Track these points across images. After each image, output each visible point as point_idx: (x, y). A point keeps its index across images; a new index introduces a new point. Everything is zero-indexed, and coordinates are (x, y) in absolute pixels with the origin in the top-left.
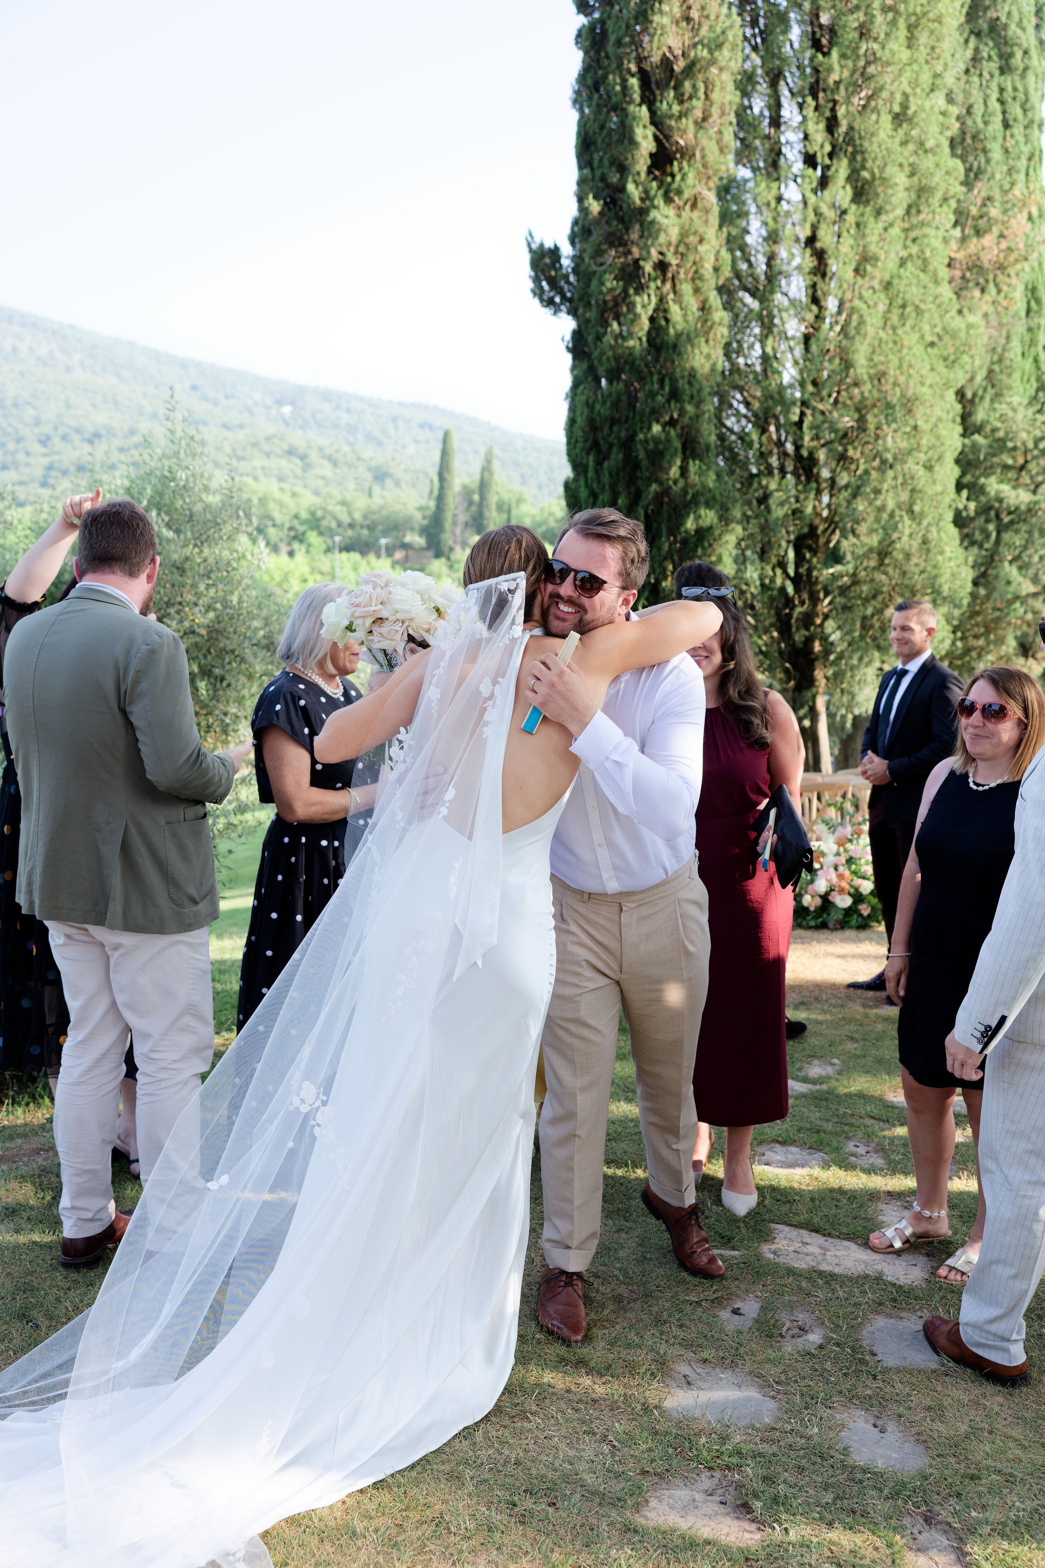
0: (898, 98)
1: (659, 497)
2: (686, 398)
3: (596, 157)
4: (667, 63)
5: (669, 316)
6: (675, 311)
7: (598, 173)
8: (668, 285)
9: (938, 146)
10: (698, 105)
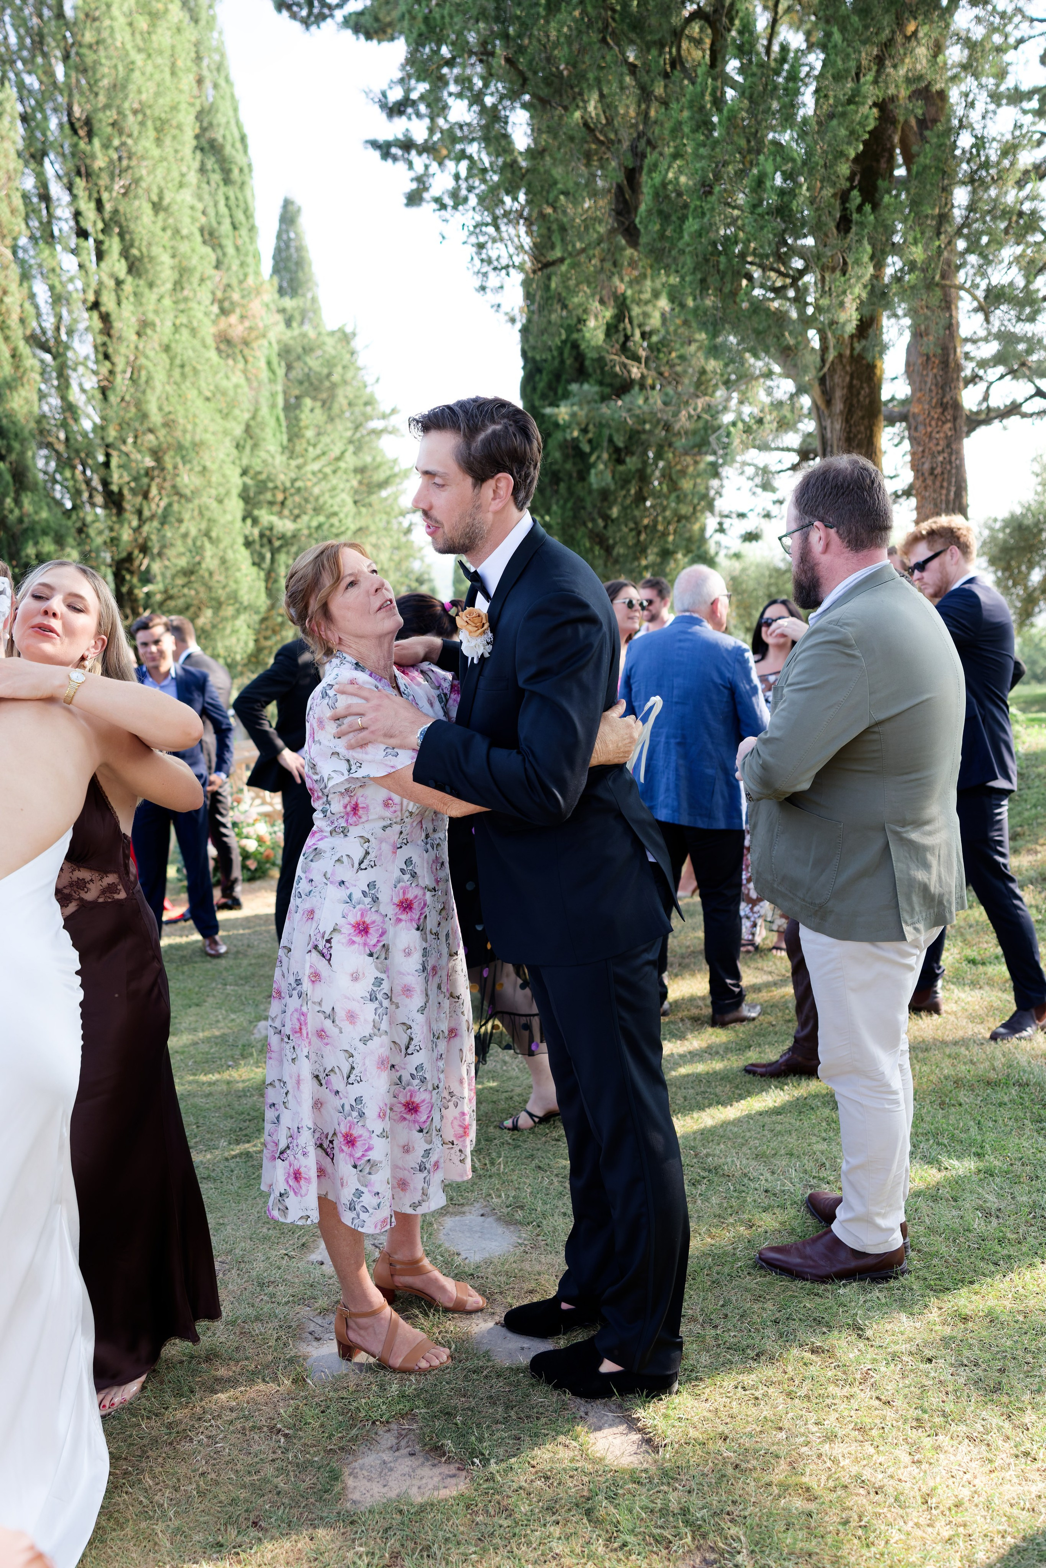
0: (155, 190)
2: (12, 436)
9: (192, 234)
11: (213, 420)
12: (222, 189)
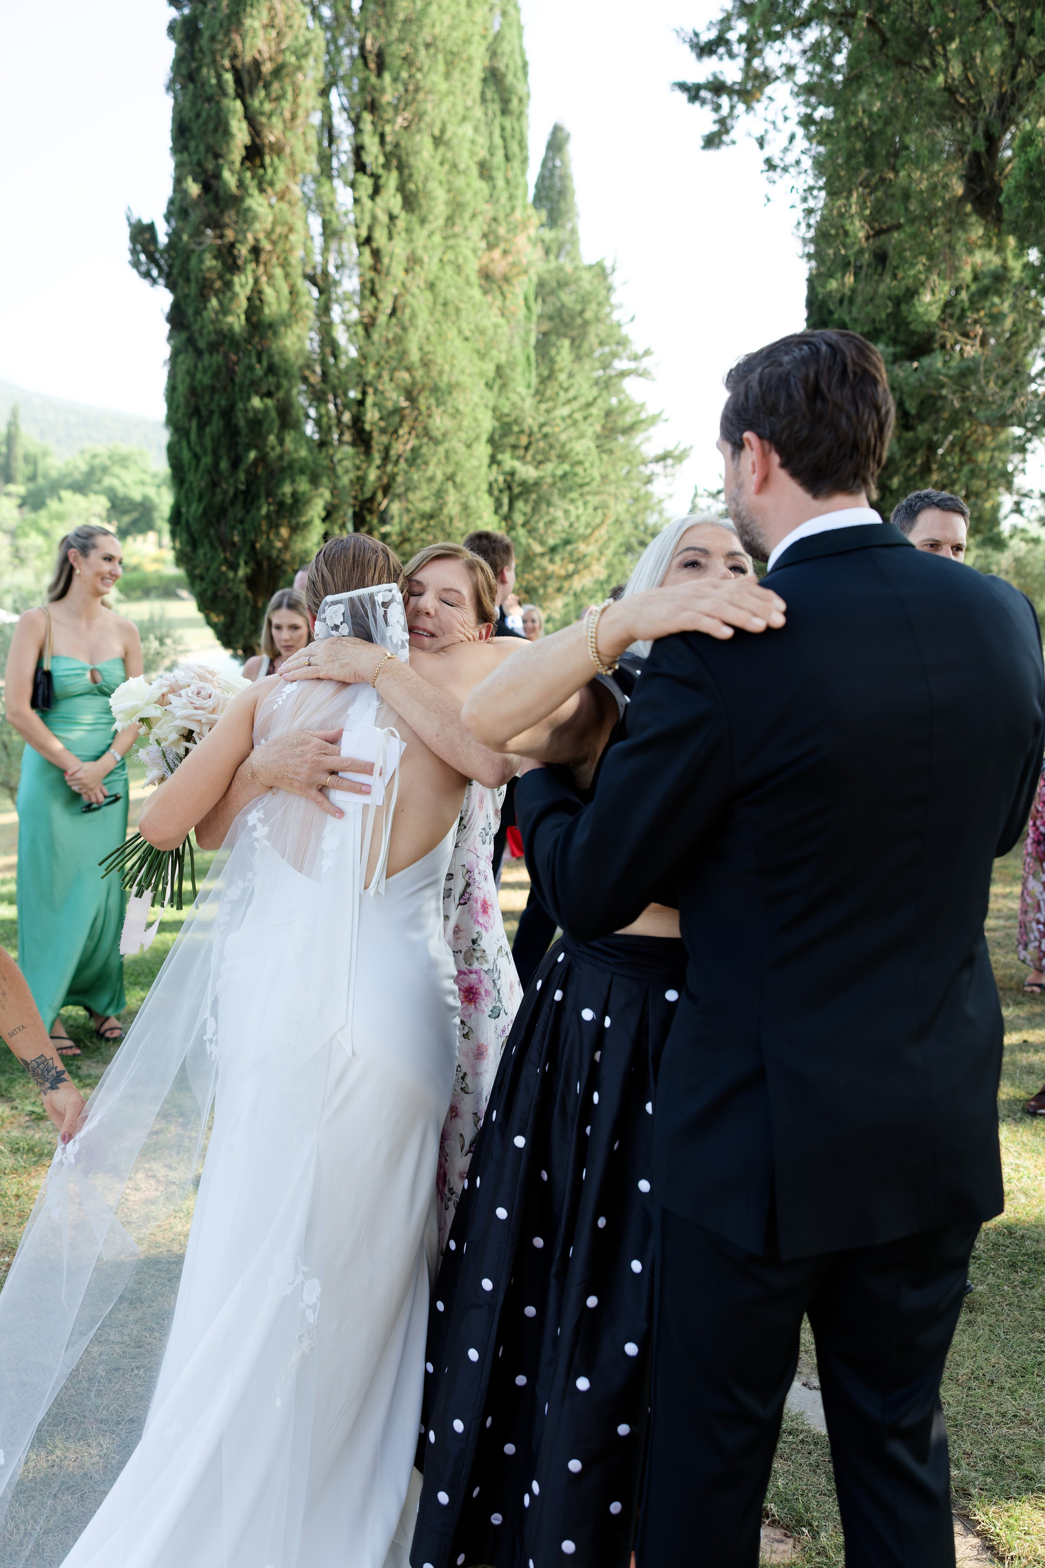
0: (438, 125)
1: (256, 462)
2: (282, 373)
3: (192, 145)
4: (257, 64)
5: (263, 297)
6: (269, 293)
7: (195, 158)
8: (261, 269)
10: (286, 105)
11: (471, 361)
12: (499, 119)
